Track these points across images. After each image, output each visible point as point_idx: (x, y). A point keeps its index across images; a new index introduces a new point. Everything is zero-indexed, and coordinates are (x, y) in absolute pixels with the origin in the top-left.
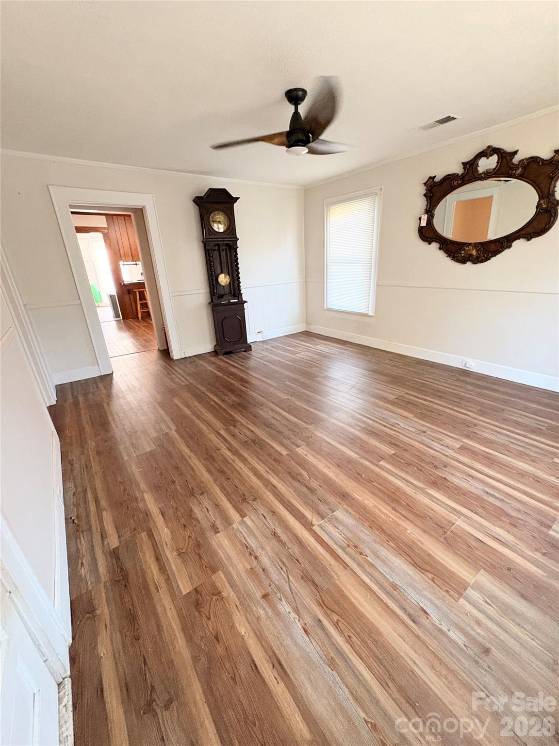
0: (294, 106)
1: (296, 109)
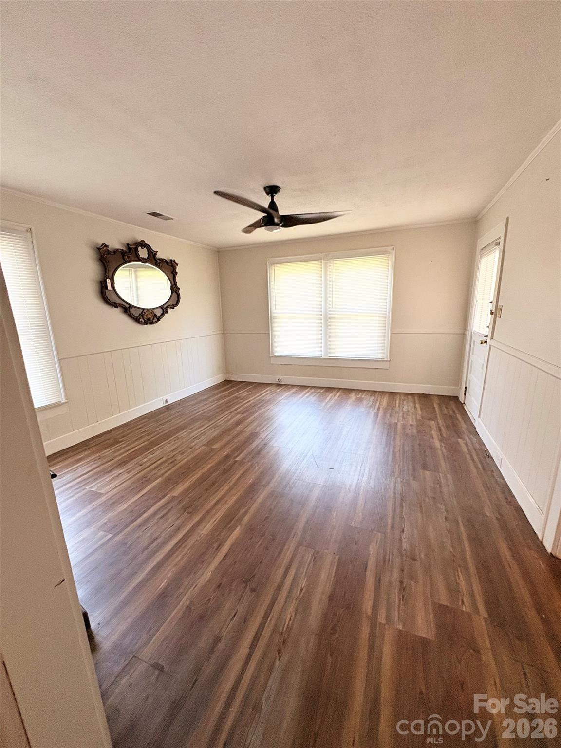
0: (270, 197)
1: (272, 199)
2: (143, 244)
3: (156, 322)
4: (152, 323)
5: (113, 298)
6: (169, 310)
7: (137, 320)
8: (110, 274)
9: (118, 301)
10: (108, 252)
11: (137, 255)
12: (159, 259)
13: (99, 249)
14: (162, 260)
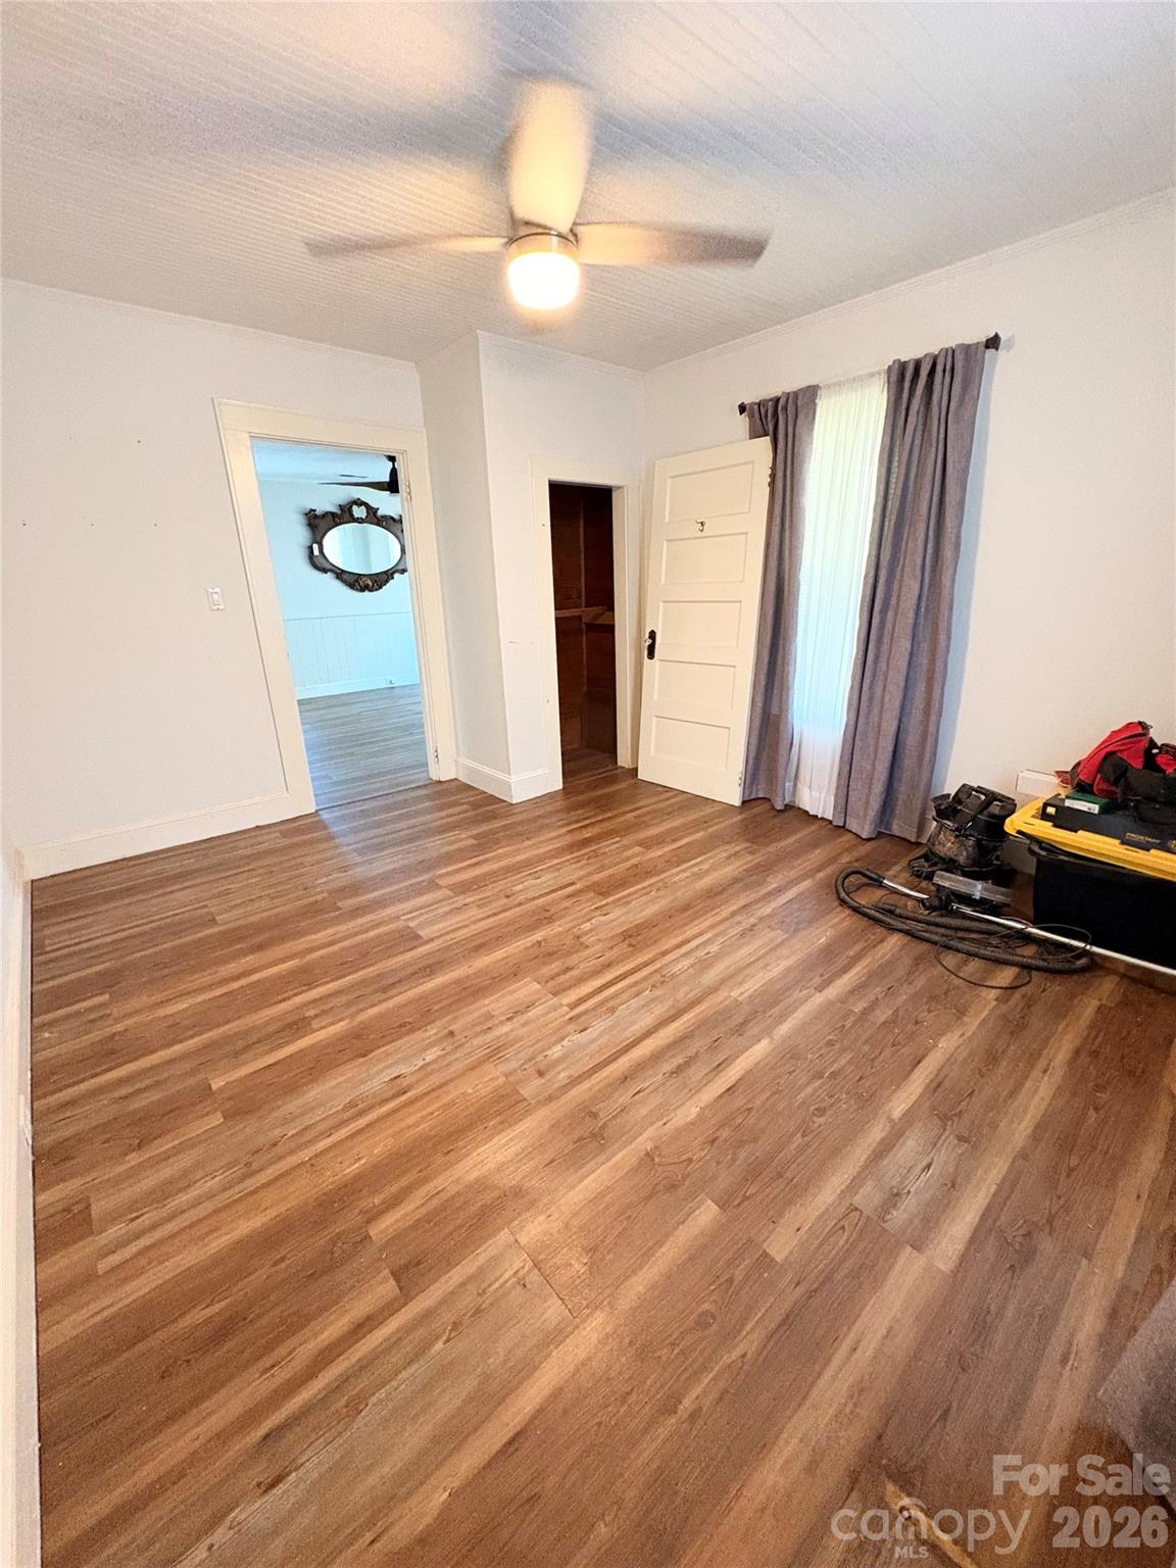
2: (359, 503)
3: (376, 590)
4: (371, 591)
5: (321, 562)
6: (396, 575)
7: (352, 586)
8: (318, 539)
9: (329, 567)
10: (316, 516)
11: (352, 515)
12: (382, 517)
13: (306, 514)
14: (384, 517)
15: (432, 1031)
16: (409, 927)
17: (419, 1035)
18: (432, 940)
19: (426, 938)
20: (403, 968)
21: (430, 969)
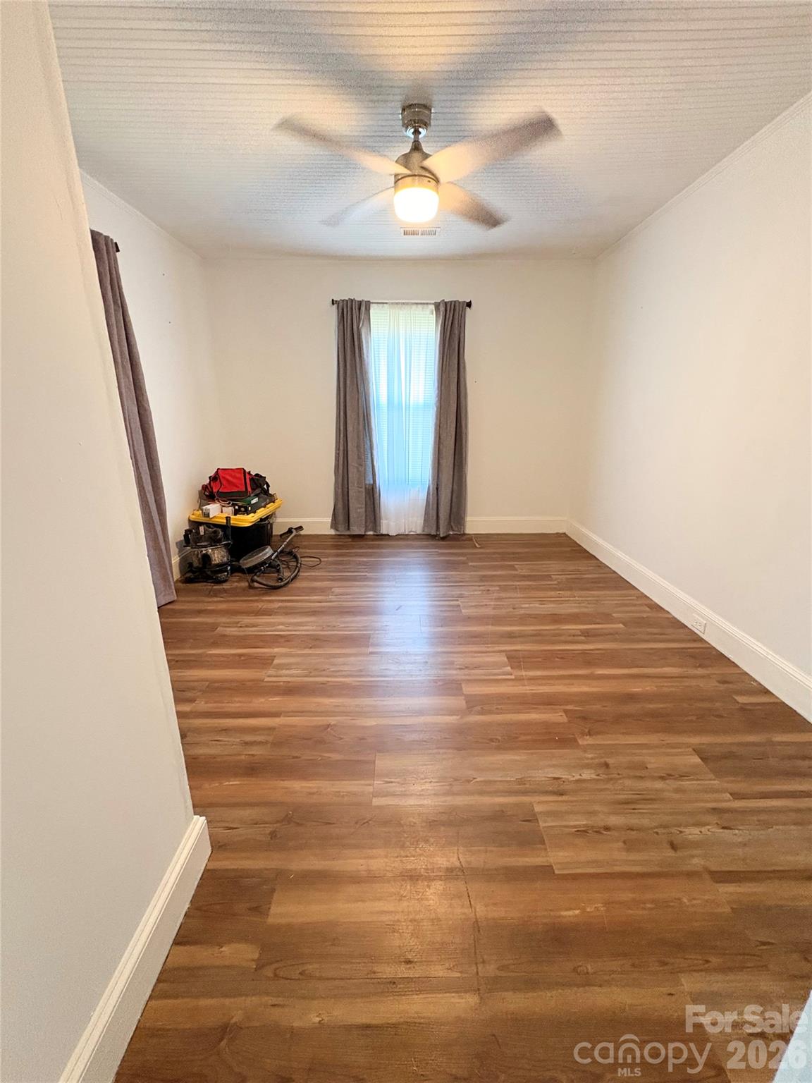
15: (522, 612)
16: (512, 668)
17: (528, 612)
18: (500, 651)
19: (504, 654)
20: (526, 642)
21: (511, 636)
